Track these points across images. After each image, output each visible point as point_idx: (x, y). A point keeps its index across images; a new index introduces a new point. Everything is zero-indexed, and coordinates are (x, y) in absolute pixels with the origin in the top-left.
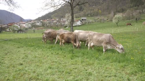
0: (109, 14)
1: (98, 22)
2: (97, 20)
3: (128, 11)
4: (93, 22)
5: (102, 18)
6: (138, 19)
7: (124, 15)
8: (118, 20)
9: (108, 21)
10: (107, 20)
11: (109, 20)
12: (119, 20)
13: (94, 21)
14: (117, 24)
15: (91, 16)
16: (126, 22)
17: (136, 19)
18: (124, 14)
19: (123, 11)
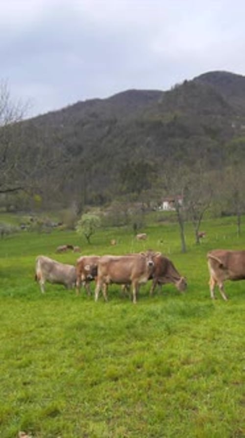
0: (65, 207)
1: (32, 230)
2: (29, 224)
3: (114, 203)
4: (16, 231)
5: (44, 218)
6: (138, 227)
7: (105, 214)
8: (91, 229)
9: (62, 230)
10: (60, 224)
11: (64, 226)
12: (93, 226)
13: (18, 228)
14: (88, 238)
15: (9, 211)
16: (110, 232)
17: (135, 227)
18: (106, 211)
19: (102, 201)
